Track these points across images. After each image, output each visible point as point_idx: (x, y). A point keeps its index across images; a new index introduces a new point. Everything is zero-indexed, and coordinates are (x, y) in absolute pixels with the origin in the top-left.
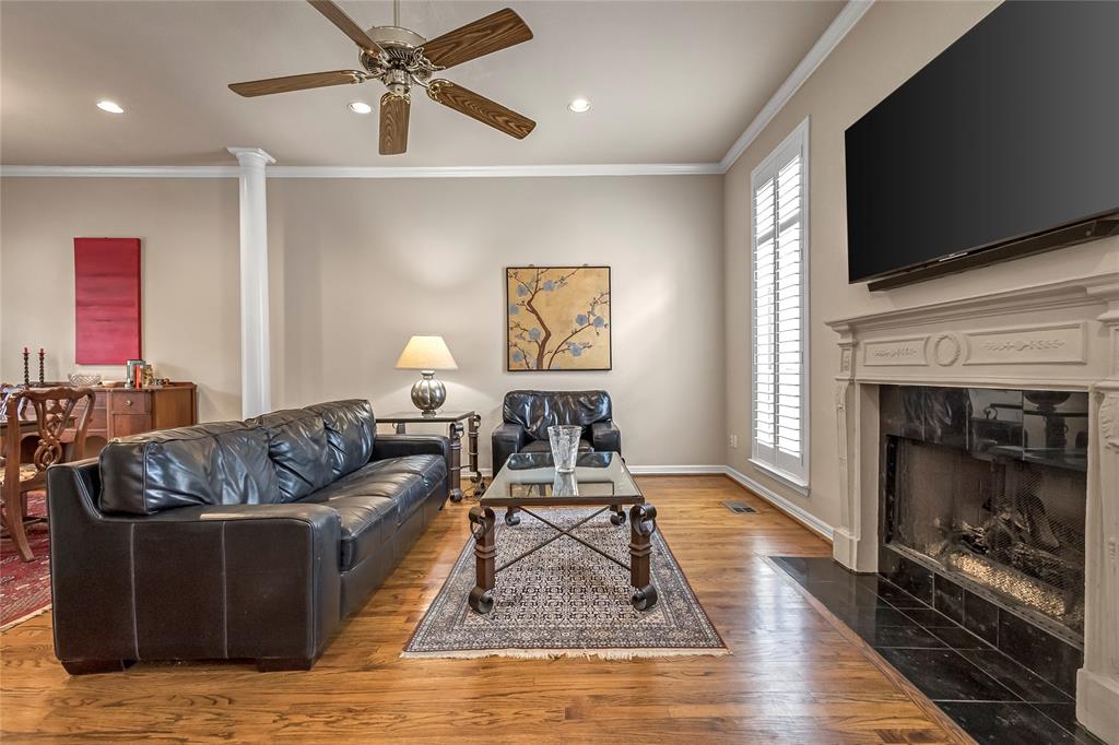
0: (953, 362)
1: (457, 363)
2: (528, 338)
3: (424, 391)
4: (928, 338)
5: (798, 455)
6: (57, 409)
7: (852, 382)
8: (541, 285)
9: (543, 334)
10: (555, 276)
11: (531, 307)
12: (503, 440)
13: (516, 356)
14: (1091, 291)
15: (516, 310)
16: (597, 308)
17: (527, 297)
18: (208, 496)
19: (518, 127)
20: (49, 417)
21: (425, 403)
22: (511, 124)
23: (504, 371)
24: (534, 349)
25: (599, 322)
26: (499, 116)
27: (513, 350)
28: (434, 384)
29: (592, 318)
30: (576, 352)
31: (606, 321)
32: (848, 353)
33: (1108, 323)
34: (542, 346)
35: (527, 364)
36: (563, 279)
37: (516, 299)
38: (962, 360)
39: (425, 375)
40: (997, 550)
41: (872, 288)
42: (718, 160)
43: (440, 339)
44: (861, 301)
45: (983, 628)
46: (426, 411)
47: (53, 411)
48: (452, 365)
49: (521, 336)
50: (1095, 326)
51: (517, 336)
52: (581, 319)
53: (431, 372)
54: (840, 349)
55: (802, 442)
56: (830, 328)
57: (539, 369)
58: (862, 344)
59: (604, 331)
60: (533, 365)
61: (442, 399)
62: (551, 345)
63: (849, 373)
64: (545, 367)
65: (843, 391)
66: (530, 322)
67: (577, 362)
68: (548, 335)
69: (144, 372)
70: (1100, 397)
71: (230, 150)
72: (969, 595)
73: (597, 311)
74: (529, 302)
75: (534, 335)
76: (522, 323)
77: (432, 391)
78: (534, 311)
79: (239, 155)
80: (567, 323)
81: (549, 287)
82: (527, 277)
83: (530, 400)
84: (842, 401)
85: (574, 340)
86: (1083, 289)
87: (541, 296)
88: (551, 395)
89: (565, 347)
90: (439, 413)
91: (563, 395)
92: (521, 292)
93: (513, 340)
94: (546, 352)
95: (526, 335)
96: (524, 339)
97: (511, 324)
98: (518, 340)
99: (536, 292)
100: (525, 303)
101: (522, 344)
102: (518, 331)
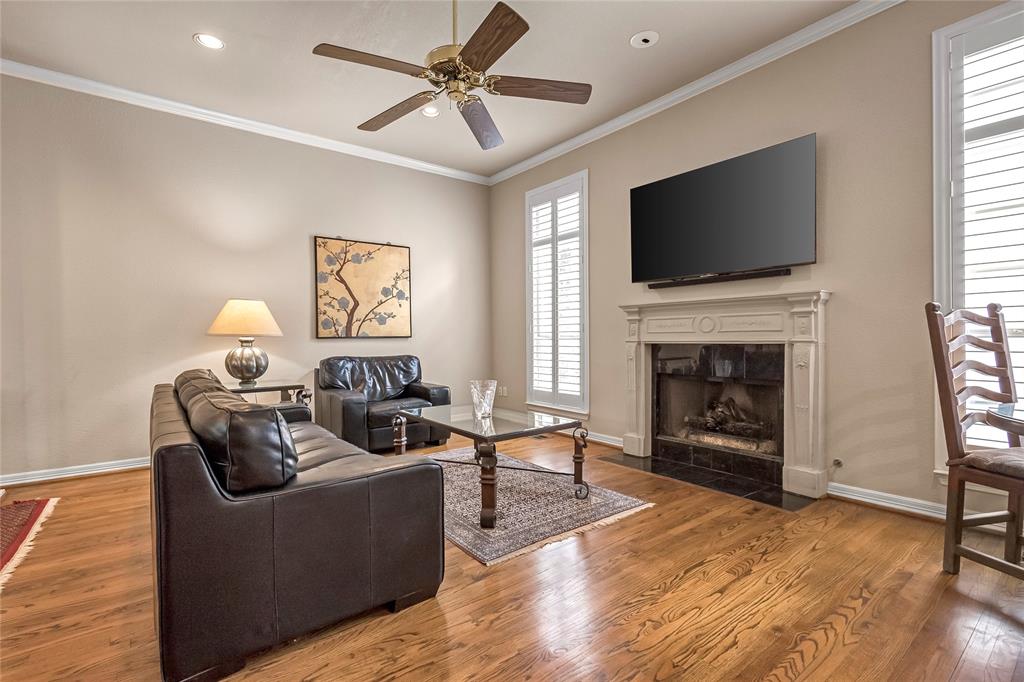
0: (711, 331)
1: (283, 331)
2: (337, 306)
3: (249, 359)
4: (694, 318)
5: (578, 394)
7: (639, 343)
8: (349, 256)
9: (352, 304)
10: (362, 250)
11: (340, 277)
13: (326, 324)
14: (790, 299)
15: (325, 279)
16: (399, 282)
17: (337, 267)
23: (312, 338)
24: (343, 318)
25: (401, 295)
27: (322, 318)
28: (257, 351)
29: (395, 292)
30: (382, 321)
31: (407, 295)
32: (636, 325)
33: (793, 314)
34: (351, 315)
35: (336, 331)
36: (370, 253)
37: (324, 268)
38: (718, 328)
39: (242, 342)
40: (718, 428)
41: (651, 287)
42: (489, 174)
43: (262, 304)
44: (642, 294)
45: (723, 466)
46: (246, 380)
48: (277, 331)
49: (330, 304)
50: (786, 314)
51: (325, 304)
52: (386, 292)
53: (252, 339)
54: (628, 323)
55: (582, 384)
56: (621, 310)
57: (348, 336)
58: (645, 320)
59: (405, 303)
60: (342, 332)
61: (265, 368)
62: (360, 313)
63: (636, 337)
64: (354, 334)
65: (634, 349)
66: (338, 291)
67: (383, 330)
68: (357, 304)
70: (792, 344)
72: (715, 451)
73: (400, 285)
74: (338, 273)
75: (343, 304)
76: (330, 292)
77: (246, 359)
78: (342, 281)
80: (373, 295)
81: (357, 259)
82: (336, 247)
83: (349, 365)
84: (633, 355)
85: (381, 310)
86: (786, 298)
87: (349, 268)
88: (369, 361)
89: (372, 316)
90: (260, 382)
91: (379, 359)
92: (330, 261)
93: (322, 307)
94: (354, 320)
95: (335, 303)
96: (333, 307)
97: (320, 293)
98: (326, 308)
99: (344, 263)
100: (334, 273)
101: (331, 312)
102: (327, 299)
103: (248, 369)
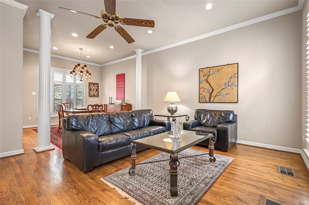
1: (181, 100)
2: (206, 92)
3: (170, 108)
6: (96, 108)
8: (211, 73)
9: (211, 90)
10: (216, 69)
12: (187, 125)
13: (202, 98)
15: (202, 83)
16: (232, 79)
18: (84, 128)
19: (150, 24)
20: (94, 110)
21: (170, 111)
22: (147, 24)
23: (198, 102)
24: (208, 95)
25: (233, 84)
26: (142, 23)
27: (201, 95)
28: (175, 106)
29: (230, 83)
30: (223, 96)
31: (236, 84)
34: (211, 94)
35: (206, 100)
36: (219, 70)
37: (202, 79)
39: (171, 103)
43: (176, 92)
46: (172, 114)
47: (95, 109)
48: (179, 100)
51: (202, 91)
52: (226, 84)
53: (173, 102)
57: (210, 102)
59: (235, 88)
60: (208, 101)
61: (177, 110)
62: (214, 94)
64: (212, 101)
66: (206, 86)
67: (224, 100)
68: (213, 90)
69: (124, 101)
71: (134, 51)
73: (232, 81)
74: (207, 79)
75: (208, 91)
76: (204, 86)
77: (172, 108)
78: (208, 82)
79: (136, 51)
80: (220, 86)
81: (213, 73)
82: (206, 71)
83: (204, 112)
85: (223, 92)
87: (211, 77)
89: (219, 94)
91: (216, 111)
92: (204, 76)
93: (201, 92)
94: (212, 96)
95: (205, 90)
96: (205, 92)
97: (201, 87)
98: (202, 92)
99: (209, 76)
100: (205, 80)
101: (204, 93)
102: (203, 89)
103: (172, 110)
